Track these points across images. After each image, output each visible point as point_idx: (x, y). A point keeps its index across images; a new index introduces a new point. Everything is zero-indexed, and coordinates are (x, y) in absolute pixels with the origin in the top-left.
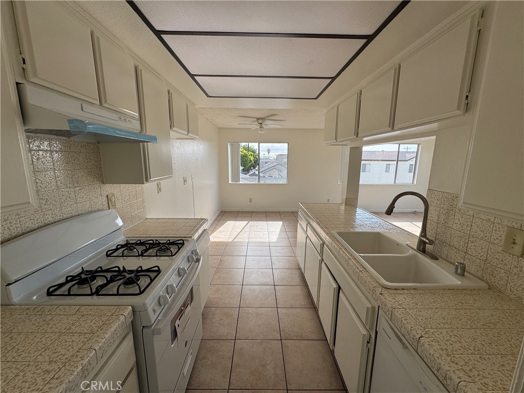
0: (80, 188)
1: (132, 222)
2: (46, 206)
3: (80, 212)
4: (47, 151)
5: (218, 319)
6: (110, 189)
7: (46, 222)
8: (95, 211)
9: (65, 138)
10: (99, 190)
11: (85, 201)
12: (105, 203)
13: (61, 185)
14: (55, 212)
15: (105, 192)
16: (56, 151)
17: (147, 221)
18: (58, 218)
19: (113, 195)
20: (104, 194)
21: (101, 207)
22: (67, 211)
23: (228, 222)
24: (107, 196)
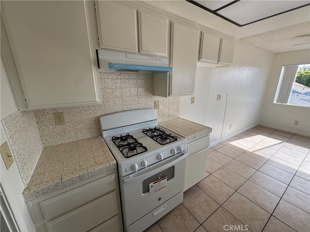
0: (140, 96)
1: (168, 118)
2: (125, 103)
3: (139, 108)
4: (127, 79)
5: (200, 200)
6: (157, 98)
7: (124, 110)
8: (147, 109)
9: (136, 73)
10: (151, 98)
11: (142, 103)
12: (153, 105)
13: (132, 94)
14: (128, 106)
15: (154, 100)
16: (131, 79)
17: (179, 119)
18: (129, 109)
19: (158, 102)
20: (153, 100)
21: (150, 107)
22: (133, 107)
23: (259, 135)
24: (155, 102)
